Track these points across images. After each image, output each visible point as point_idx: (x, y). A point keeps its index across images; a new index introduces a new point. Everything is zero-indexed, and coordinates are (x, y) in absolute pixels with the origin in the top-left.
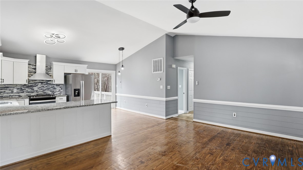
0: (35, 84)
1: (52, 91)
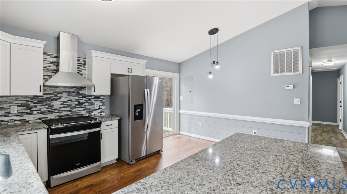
0: (56, 95)
1: (86, 109)
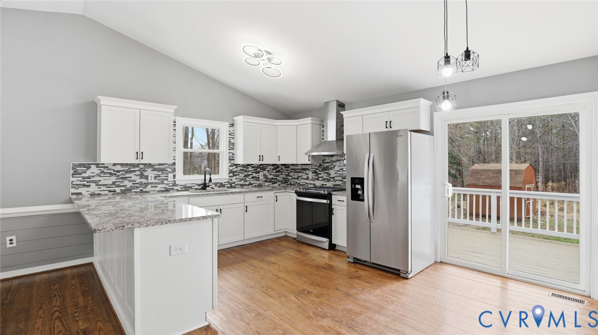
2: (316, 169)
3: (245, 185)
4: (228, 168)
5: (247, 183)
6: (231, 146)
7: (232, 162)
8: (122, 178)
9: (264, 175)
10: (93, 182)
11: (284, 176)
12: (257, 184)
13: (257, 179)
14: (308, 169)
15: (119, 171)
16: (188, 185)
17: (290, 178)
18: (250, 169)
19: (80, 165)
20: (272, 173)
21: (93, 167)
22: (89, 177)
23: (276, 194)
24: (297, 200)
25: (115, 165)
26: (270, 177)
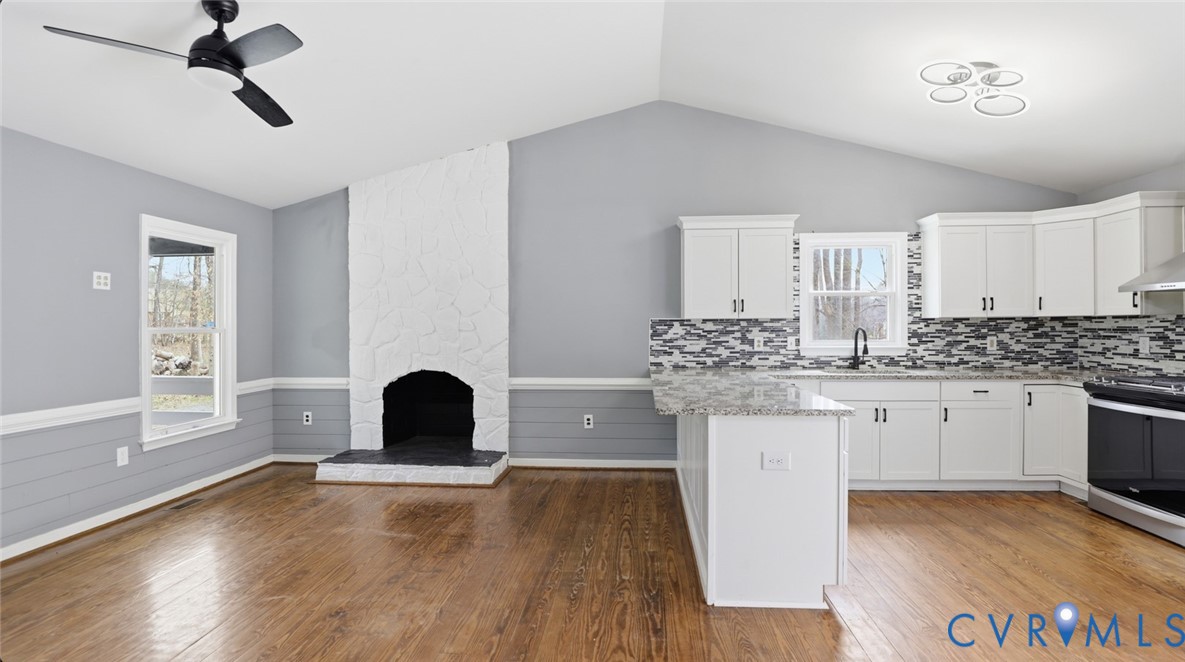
2: (1166, 328)
3: (949, 364)
4: (907, 326)
5: (955, 360)
6: (915, 281)
7: (917, 314)
8: (715, 343)
9: (1000, 343)
10: (678, 347)
11: (1060, 347)
12: (979, 364)
13: (982, 351)
14: (1135, 330)
15: (710, 332)
16: (822, 359)
17: (1079, 351)
18: (961, 328)
19: (661, 322)
20: (1024, 340)
21: (676, 324)
22: (671, 341)
23: (1029, 389)
24: (1091, 408)
25: (705, 321)
26: (1018, 348)
